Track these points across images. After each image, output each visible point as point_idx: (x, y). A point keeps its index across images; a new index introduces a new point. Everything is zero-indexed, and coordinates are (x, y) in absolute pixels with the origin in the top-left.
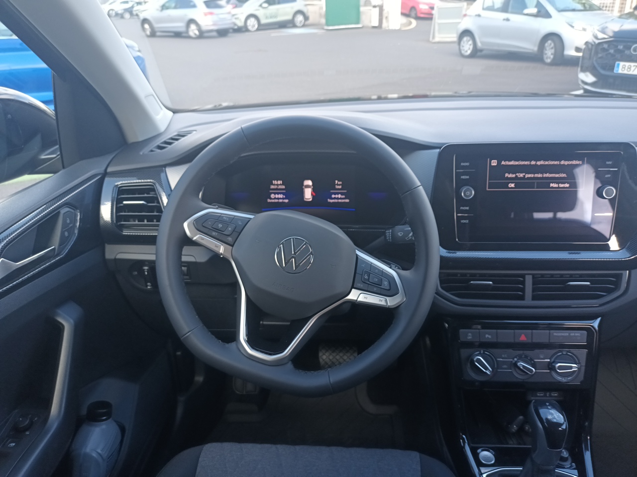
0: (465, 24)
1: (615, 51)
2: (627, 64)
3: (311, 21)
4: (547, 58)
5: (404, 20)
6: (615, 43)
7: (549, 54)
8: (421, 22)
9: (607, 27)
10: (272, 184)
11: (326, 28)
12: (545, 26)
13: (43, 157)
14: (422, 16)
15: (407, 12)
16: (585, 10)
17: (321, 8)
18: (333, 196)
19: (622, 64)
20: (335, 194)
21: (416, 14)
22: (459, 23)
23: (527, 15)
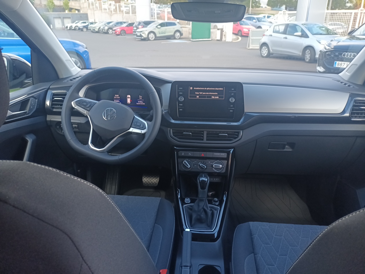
0: (264, 40)
1: (334, 56)
2: (340, 62)
3: (183, 36)
4: (307, 59)
5: (235, 37)
6: (334, 52)
7: (308, 57)
8: (244, 38)
9: (331, 44)
10: (115, 96)
11: (192, 40)
12: (305, 42)
13: (26, 82)
14: (245, 35)
15: (236, 32)
16: (328, 34)
17: (189, 29)
18: (139, 102)
19: (337, 62)
20: (139, 101)
21: (241, 34)
22: (261, 39)
23: (296, 36)
